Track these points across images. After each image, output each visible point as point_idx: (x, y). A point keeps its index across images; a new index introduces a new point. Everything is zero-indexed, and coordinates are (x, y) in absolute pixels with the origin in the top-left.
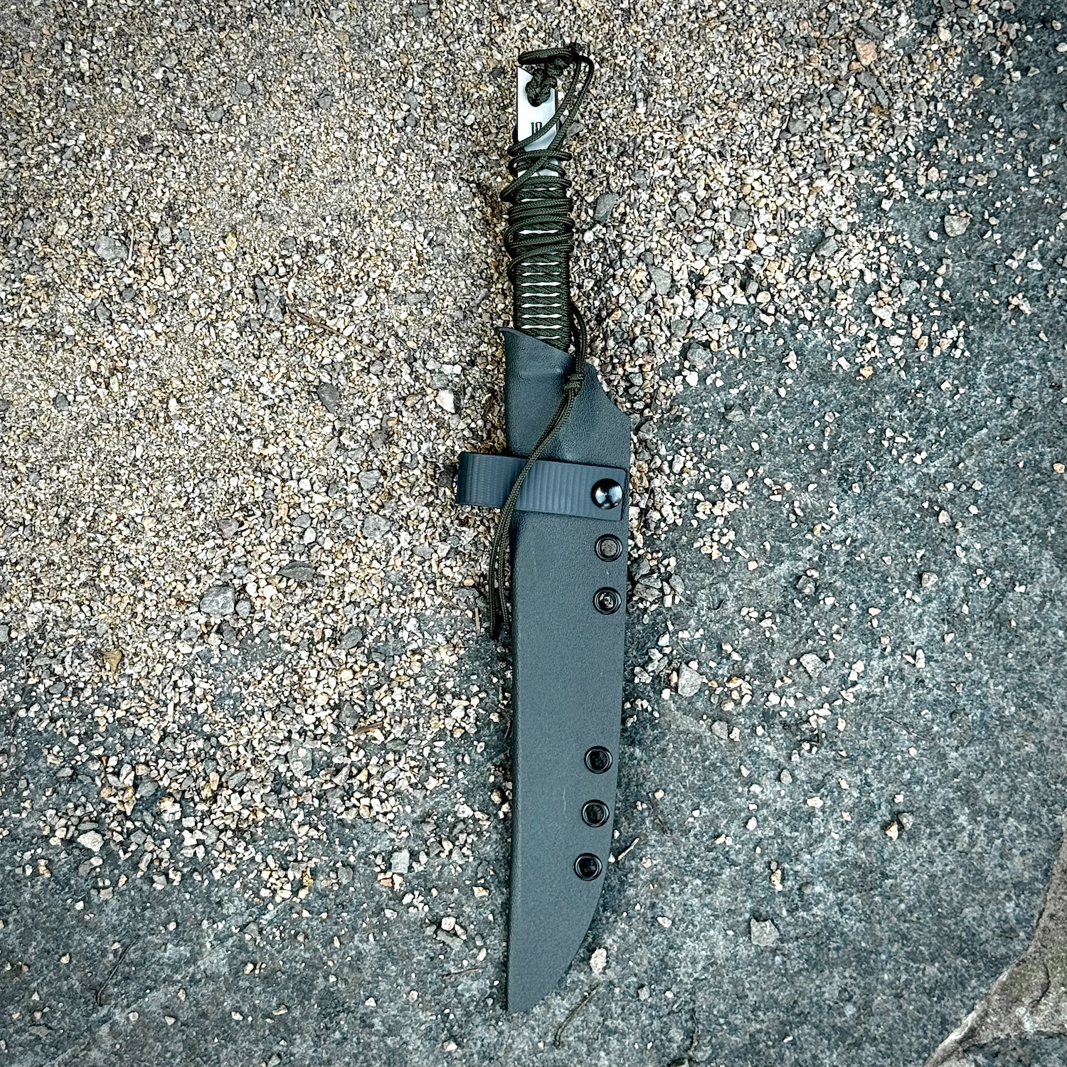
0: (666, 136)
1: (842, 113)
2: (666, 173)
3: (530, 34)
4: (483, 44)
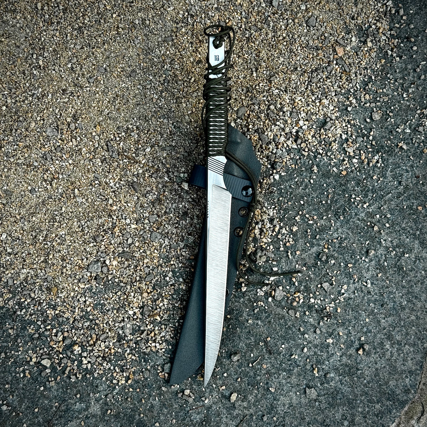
0: (264, 85)
1: (331, 75)
2: (265, 98)
4: (193, 51)
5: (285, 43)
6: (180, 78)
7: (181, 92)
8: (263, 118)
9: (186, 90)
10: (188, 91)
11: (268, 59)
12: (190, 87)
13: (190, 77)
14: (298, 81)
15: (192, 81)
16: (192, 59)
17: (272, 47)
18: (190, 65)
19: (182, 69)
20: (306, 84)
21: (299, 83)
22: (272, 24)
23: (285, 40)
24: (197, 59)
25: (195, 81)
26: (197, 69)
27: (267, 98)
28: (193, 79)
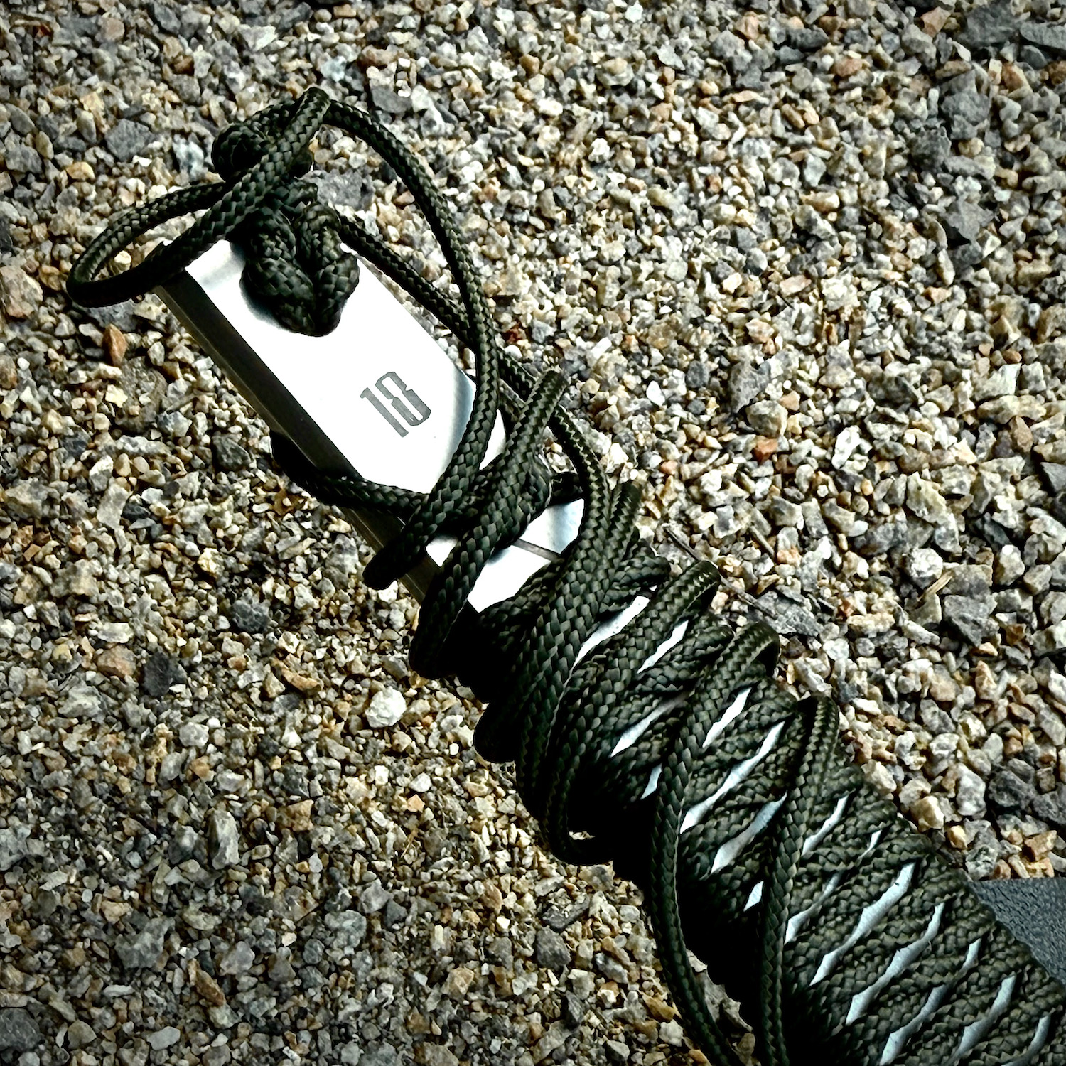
0: (731, 470)
1: (1014, 128)
2: (825, 548)
3: (158, 505)
4: (48, 634)
5: (601, 148)
6: (115, 911)
7: (223, 1016)
8: (944, 686)
9: (238, 960)
10: (265, 959)
11: (596, 305)
12: (254, 907)
13: (189, 839)
14: (887, 291)
15: (231, 852)
16: (83, 699)
17: (551, 224)
18: (108, 742)
19: (68, 825)
20: (949, 275)
21: (903, 305)
22: (420, 98)
23: (580, 129)
24: (124, 663)
25: (250, 836)
26: (196, 732)
27: (834, 529)
28: (227, 829)
